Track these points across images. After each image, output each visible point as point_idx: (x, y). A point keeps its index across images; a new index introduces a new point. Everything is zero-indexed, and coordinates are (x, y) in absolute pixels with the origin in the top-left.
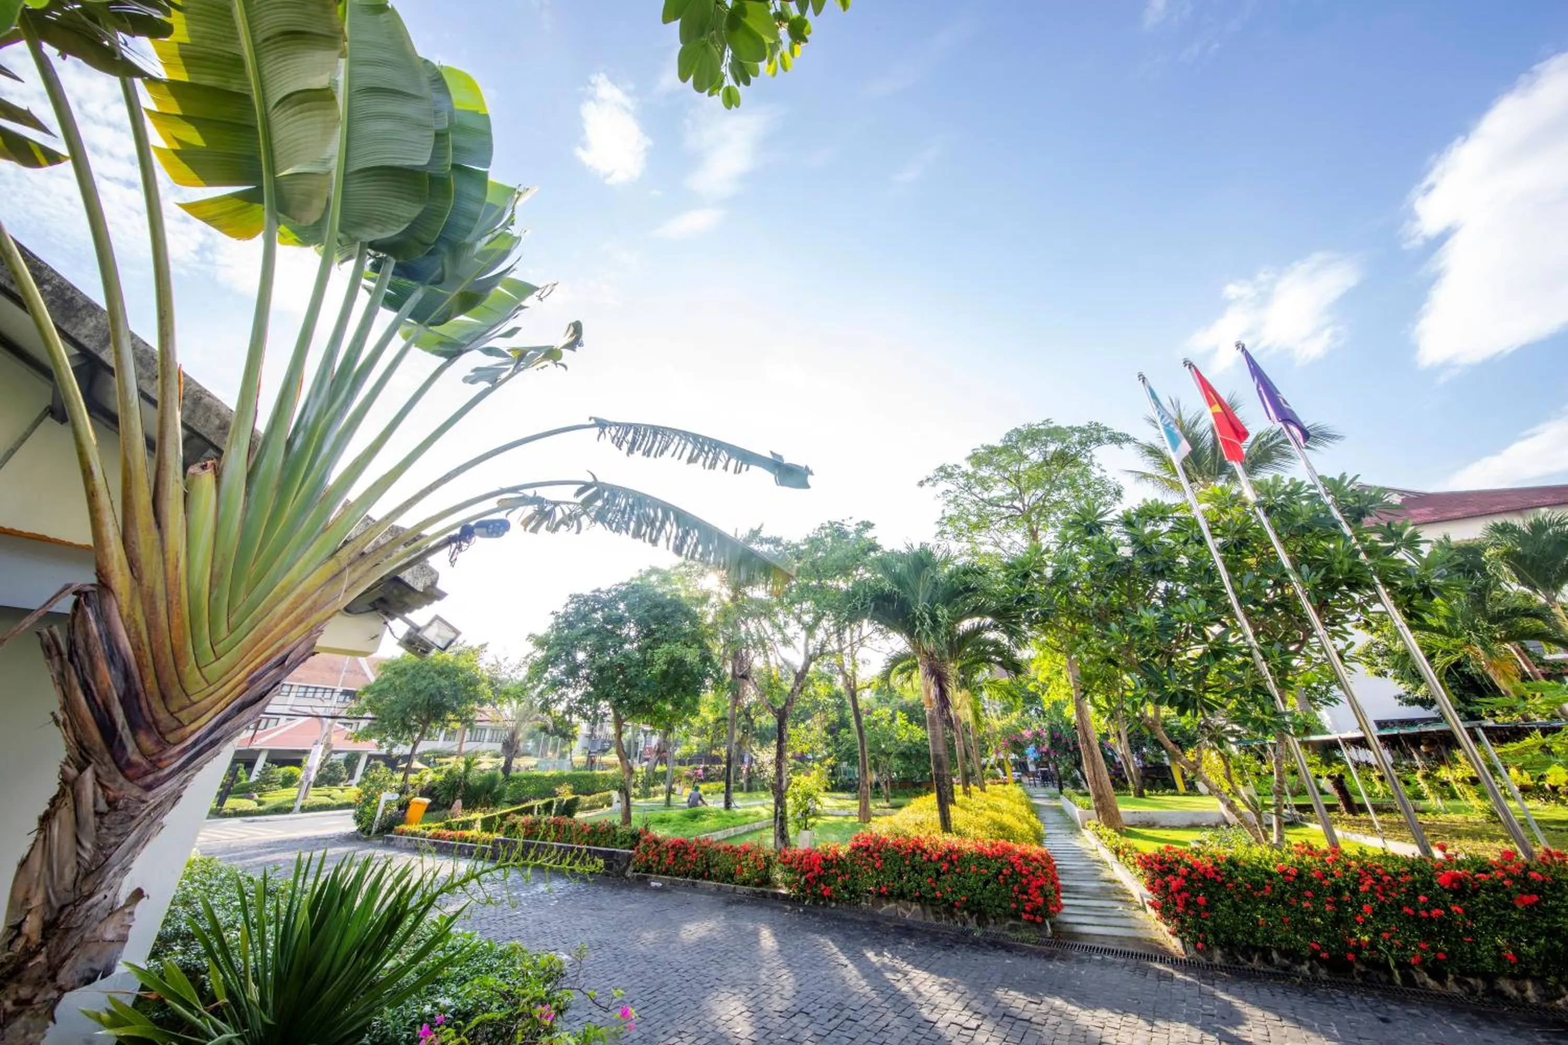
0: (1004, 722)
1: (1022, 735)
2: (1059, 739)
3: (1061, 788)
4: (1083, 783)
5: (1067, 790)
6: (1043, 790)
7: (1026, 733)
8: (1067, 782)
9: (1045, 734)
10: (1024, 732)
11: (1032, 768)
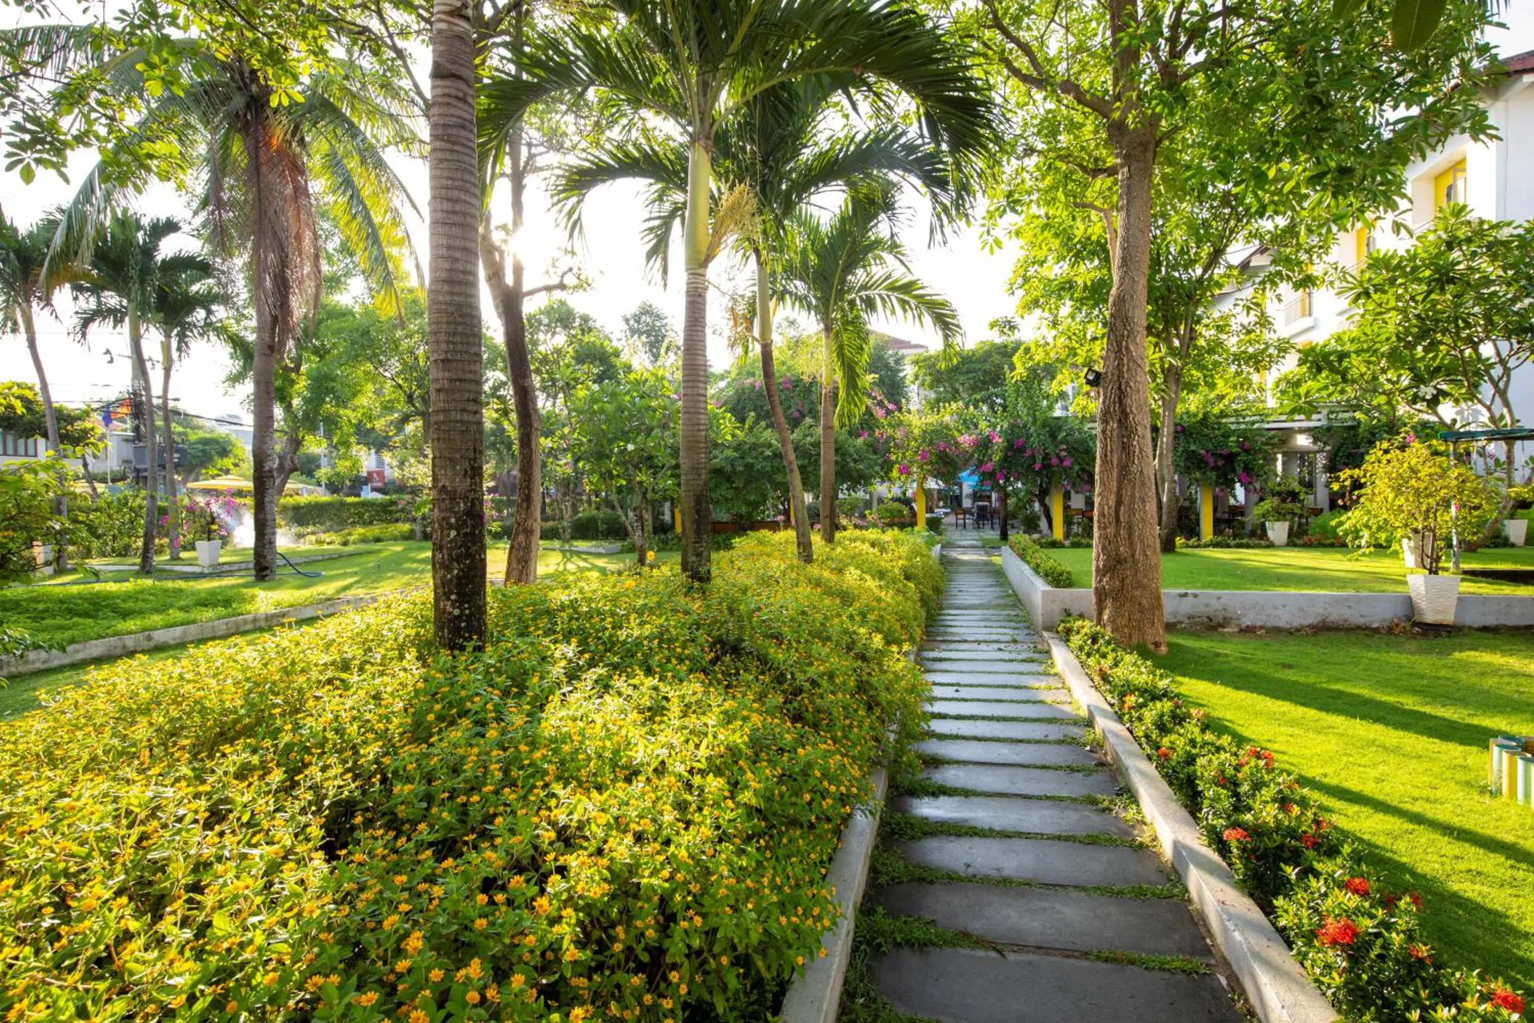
0: (932, 419)
1: (957, 444)
2: (1021, 450)
3: (1004, 536)
4: (1043, 524)
5: (1017, 536)
6: (975, 534)
7: (966, 440)
8: (1016, 522)
9: (998, 440)
10: (961, 439)
11: (967, 503)
